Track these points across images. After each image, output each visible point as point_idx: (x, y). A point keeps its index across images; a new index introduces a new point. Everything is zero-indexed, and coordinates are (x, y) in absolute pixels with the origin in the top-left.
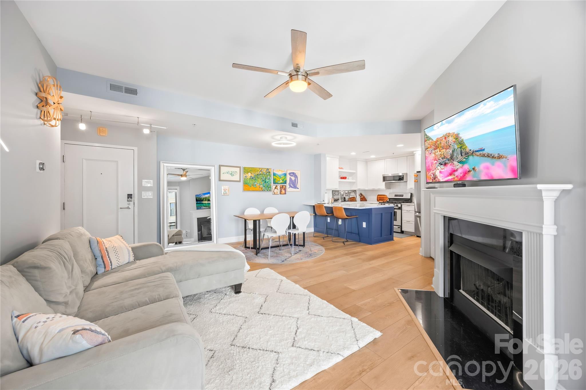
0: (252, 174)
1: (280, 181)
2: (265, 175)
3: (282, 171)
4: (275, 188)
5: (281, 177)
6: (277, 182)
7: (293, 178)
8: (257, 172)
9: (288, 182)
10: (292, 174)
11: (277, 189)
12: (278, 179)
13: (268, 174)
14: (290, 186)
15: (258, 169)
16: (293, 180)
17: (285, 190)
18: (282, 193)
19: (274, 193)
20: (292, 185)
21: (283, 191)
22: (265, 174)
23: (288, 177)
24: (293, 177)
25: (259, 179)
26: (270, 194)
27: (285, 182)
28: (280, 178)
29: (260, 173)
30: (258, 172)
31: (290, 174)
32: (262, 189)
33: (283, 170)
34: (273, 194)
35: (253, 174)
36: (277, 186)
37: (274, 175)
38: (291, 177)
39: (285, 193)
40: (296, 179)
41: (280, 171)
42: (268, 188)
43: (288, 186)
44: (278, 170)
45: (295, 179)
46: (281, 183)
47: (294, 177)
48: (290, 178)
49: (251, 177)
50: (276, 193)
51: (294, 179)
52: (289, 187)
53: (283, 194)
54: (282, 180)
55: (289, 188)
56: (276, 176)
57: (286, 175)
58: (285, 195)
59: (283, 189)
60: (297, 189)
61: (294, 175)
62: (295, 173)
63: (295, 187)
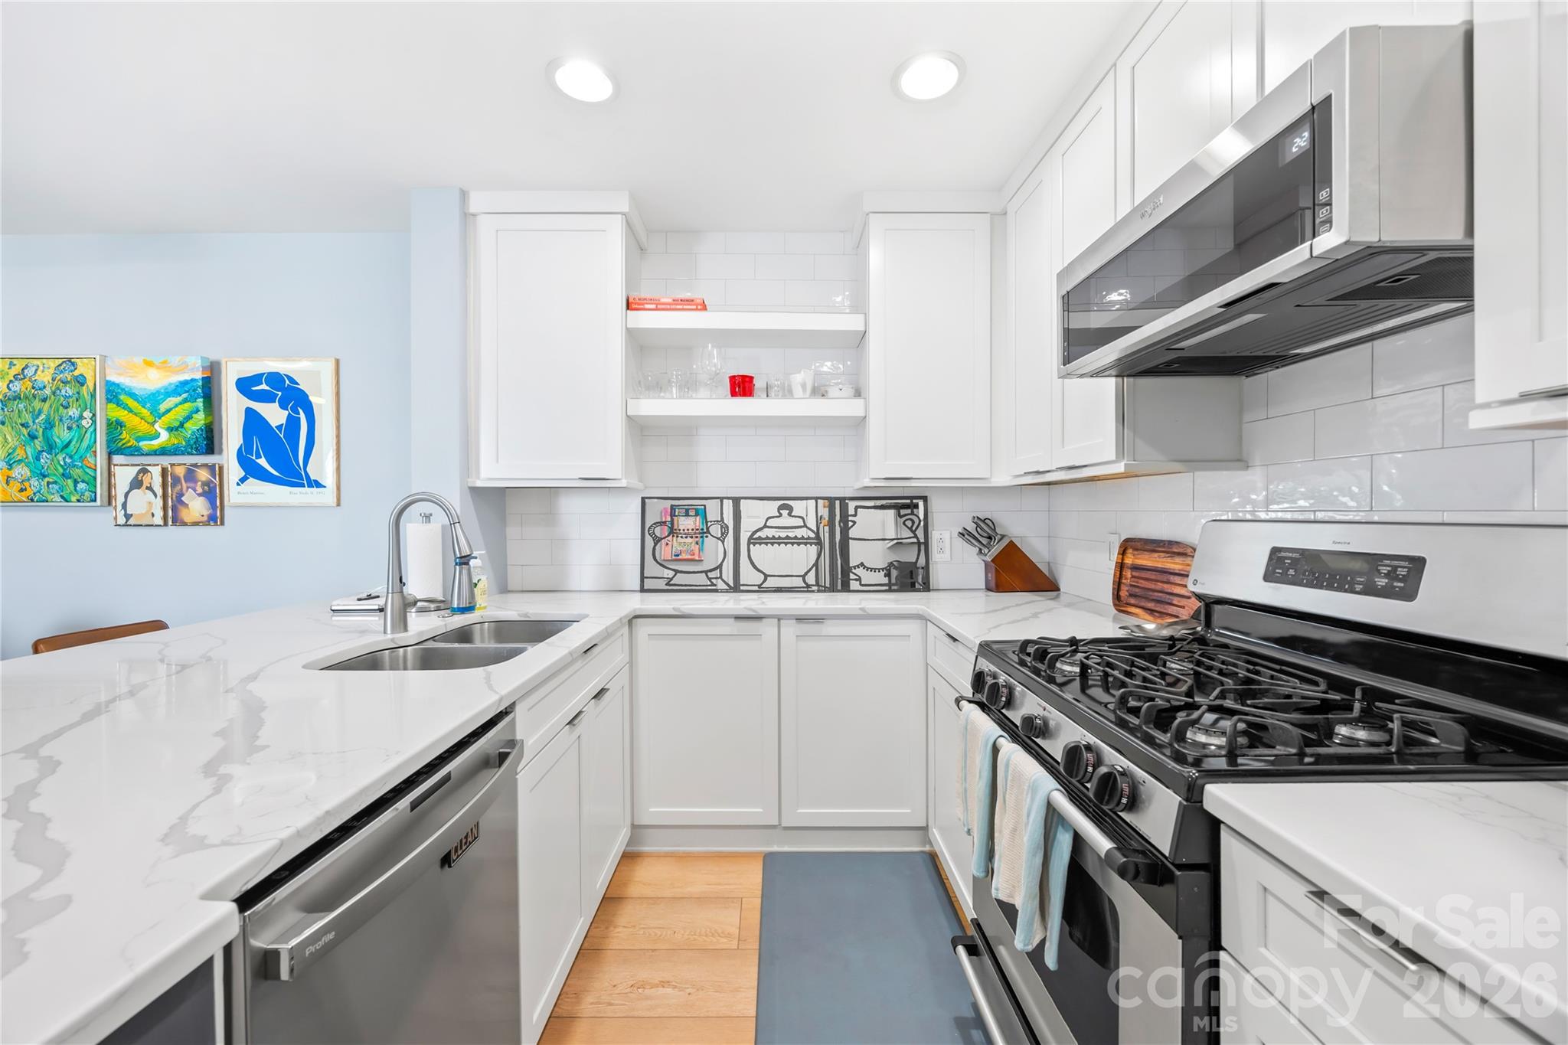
1: (157, 436)
2: (47, 400)
3: (164, 366)
4: (136, 484)
5: (163, 407)
6: (133, 442)
7: (274, 415)
10: (264, 387)
11: (150, 488)
12: (136, 420)
13: (70, 391)
14: (252, 471)
15: (2, 364)
16: (274, 423)
17: (213, 494)
18: (186, 515)
19: (128, 517)
20: (262, 462)
21: (196, 506)
22: (47, 391)
23: (234, 408)
24: (277, 404)
25: (8, 429)
26: (97, 521)
27: (209, 441)
28: (151, 419)
31: (245, 386)
32: (25, 490)
33: (175, 360)
34: (122, 520)
36: (144, 471)
37: (109, 401)
38: (262, 408)
39: (215, 518)
40: (302, 416)
41: (152, 363)
42: (72, 482)
43: (234, 471)
44: (138, 360)
45: (293, 424)
46: (163, 452)
47: (283, 406)
48: (250, 413)
50: (141, 515)
51: (284, 421)
52: (243, 474)
53: (196, 524)
54: (170, 429)
55: (240, 483)
56: (119, 404)
57: (208, 390)
58: (212, 531)
59: (195, 490)
60: (306, 489)
61: (280, 393)
62: (287, 376)
63: (292, 474)
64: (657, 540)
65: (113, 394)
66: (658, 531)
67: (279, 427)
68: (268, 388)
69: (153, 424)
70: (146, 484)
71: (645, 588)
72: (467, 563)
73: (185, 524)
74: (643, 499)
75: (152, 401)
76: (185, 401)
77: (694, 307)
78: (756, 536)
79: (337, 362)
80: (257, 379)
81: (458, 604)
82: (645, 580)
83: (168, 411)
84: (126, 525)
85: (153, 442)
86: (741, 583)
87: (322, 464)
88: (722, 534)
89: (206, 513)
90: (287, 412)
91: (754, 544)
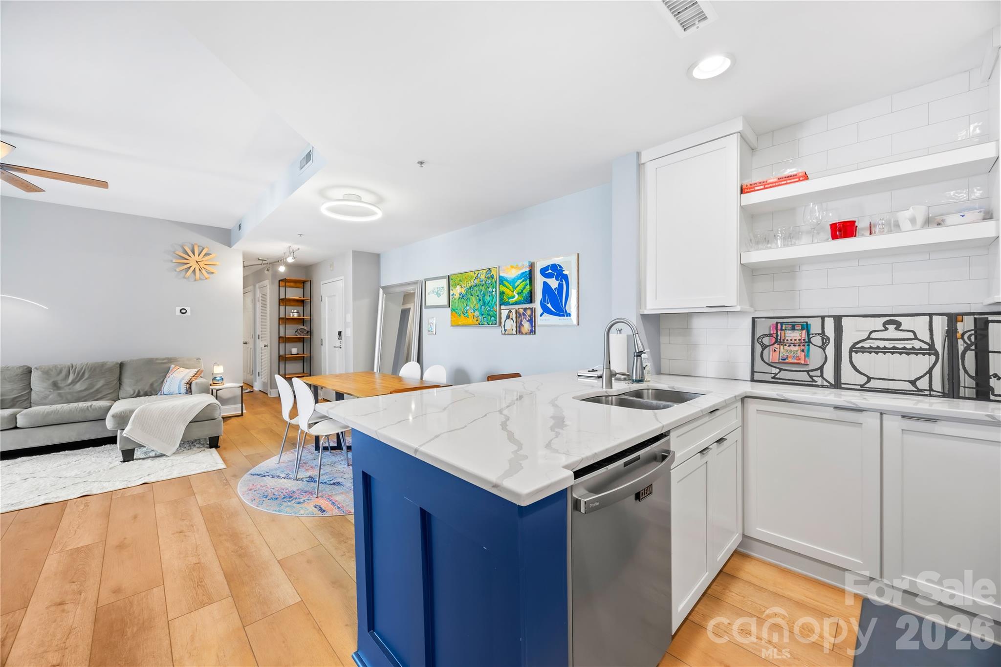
0: (462, 287)
1: (514, 297)
2: (483, 286)
3: (517, 267)
4: (508, 317)
5: (516, 285)
6: (507, 300)
7: (554, 283)
8: (470, 282)
9: (539, 295)
10: (549, 271)
11: (512, 319)
12: (508, 291)
13: (489, 281)
14: (546, 310)
15: (472, 274)
16: (553, 288)
17: (532, 321)
18: (523, 330)
19: (505, 330)
20: (549, 305)
21: (526, 326)
22: (484, 282)
24: (555, 278)
25: (473, 298)
26: (497, 331)
27: (530, 298)
28: (512, 290)
29: (476, 281)
30: (472, 281)
31: (543, 272)
32: (477, 320)
33: (520, 264)
34: (503, 332)
35: (464, 287)
37: (500, 284)
39: (532, 332)
40: (563, 283)
41: (512, 267)
42: (489, 317)
43: (539, 310)
44: (509, 266)
45: (560, 286)
46: (516, 303)
47: (557, 279)
48: (545, 283)
49: (461, 294)
50: (510, 330)
51: (557, 286)
52: (542, 311)
53: (526, 334)
54: (518, 293)
55: (541, 315)
56: (504, 285)
57: (530, 276)
58: (531, 336)
59: (526, 319)
60: (565, 317)
61: (556, 273)
62: (558, 265)
63: (560, 311)
64: (764, 347)
65: (502, 280)
66: (766, 341)
67: (555, 289)
68: (551, 272)
69: (513, 292)
70: (511, 317)
71: (755, 379)
72: (640, 356)
73: (523, 334)
74: (753, 319)
75: (513, 282)
76: (523, 281)
77: (797, 179)
78: (859, 345)
79: (578, 254)
80: (546, 268)
81: (636, 378)
82: (755, 374)
83: (518, 286)
84: (505, 334)
85: (514, 299)
86: (842, 382)
87: (572, 306)
88: (823, 343)
89: (529, 329)
90: (558, 282)
91: (856, 352)
